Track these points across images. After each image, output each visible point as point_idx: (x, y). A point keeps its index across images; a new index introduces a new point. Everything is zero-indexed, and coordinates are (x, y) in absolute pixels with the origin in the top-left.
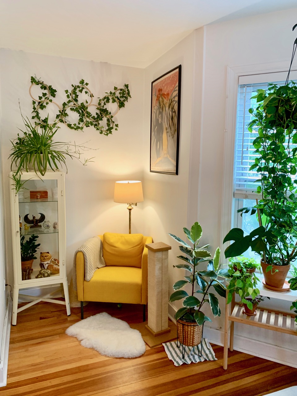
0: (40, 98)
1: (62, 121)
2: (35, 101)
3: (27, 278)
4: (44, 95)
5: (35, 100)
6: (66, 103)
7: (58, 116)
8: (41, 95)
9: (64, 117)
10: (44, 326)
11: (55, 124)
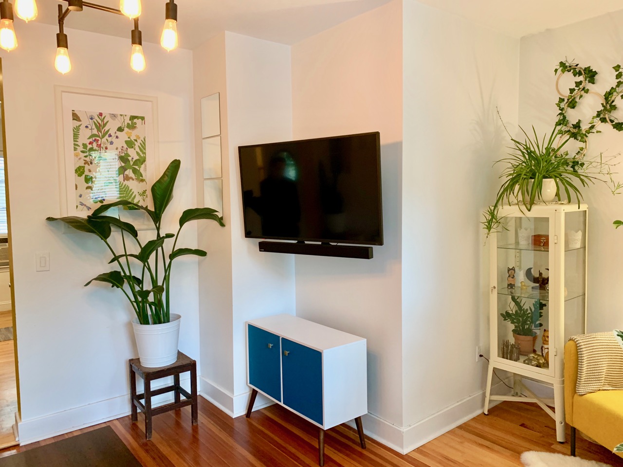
0: (572, 91)
1: (603, 120)
2: (563, 98)
3: (509, 357)
4: (578, 84)
5: (563, 96)
6: (614, 87)
7: (599, 114)
8: (573, 86)
9: (609, 113)
10: (513, 434)
11: (592, 127)
